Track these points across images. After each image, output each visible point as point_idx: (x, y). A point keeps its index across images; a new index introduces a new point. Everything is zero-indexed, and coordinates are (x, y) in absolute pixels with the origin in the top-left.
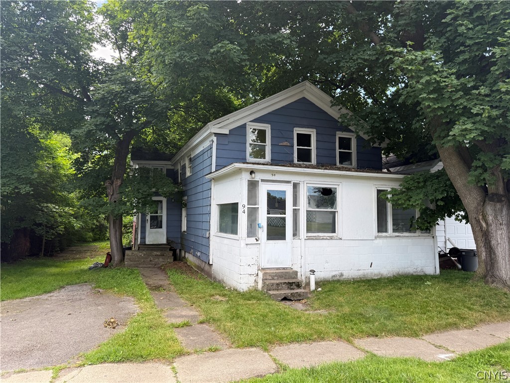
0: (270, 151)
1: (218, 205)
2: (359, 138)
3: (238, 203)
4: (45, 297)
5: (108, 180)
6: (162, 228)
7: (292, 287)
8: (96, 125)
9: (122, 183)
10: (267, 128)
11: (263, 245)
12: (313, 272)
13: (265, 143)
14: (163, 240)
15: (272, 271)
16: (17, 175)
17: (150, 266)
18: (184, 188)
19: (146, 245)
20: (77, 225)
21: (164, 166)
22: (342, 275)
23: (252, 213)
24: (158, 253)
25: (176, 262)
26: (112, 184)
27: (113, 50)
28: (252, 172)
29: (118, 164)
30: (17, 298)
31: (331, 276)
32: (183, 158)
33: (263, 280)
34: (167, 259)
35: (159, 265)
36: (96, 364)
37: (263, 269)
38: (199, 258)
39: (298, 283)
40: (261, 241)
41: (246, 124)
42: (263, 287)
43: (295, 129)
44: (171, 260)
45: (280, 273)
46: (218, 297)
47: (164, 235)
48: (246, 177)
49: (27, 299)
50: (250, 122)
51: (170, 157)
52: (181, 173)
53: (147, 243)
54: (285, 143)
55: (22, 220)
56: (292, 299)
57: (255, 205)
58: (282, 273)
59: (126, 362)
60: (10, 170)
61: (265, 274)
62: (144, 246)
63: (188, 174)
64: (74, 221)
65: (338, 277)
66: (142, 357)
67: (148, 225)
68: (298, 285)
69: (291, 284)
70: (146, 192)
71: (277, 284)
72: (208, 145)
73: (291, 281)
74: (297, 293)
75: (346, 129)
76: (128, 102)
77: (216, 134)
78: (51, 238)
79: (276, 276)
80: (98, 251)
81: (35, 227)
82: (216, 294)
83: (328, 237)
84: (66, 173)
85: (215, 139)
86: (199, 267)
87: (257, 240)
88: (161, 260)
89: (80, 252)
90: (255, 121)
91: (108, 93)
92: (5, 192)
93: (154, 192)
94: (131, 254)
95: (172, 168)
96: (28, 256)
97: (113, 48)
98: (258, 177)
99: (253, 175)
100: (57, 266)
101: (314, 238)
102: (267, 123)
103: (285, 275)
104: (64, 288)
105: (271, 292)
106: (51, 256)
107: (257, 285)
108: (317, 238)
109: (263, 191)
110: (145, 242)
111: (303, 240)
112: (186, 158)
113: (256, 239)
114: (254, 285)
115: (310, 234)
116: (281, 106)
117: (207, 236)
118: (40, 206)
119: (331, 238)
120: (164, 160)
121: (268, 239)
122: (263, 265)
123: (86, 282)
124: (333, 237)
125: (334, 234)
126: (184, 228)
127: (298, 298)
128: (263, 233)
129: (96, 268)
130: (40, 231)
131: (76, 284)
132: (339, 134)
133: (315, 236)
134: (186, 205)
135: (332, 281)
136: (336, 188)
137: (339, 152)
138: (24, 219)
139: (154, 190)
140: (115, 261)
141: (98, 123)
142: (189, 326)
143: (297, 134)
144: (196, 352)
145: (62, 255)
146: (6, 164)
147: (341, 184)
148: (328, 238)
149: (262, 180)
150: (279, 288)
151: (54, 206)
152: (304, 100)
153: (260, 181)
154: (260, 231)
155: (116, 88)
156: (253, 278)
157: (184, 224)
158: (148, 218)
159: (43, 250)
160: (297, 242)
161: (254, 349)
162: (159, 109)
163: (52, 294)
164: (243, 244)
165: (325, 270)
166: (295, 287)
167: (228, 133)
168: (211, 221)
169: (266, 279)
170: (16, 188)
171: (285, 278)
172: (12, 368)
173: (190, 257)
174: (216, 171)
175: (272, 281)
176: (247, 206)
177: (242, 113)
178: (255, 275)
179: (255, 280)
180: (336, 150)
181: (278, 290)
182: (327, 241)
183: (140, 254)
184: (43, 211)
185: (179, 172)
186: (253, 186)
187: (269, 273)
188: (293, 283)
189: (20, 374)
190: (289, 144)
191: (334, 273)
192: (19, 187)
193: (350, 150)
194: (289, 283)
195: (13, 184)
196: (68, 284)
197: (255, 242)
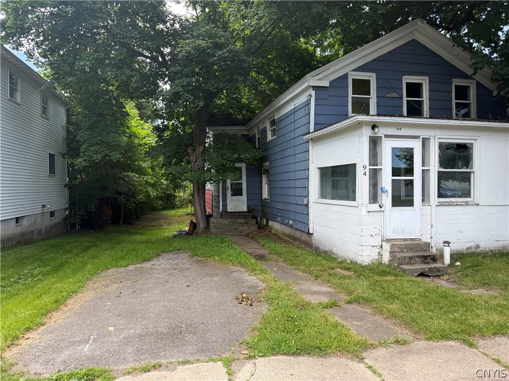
0: (376, 105)
1: (319, 168)
2: (479, 85)
3: (356, 164)
4: (147, 265)
5: (190, 147)
6: (242, 195)
7: (426, 261)
8: (182, 86)
9: (204, 150)
10: (372, 77)
11: (387, 212)
12: (447, 243)
13: (370, 95)
14: (244, 208)
15: (400, 243)
16: (107, 142)
17: (236, 233)
18: (264, 153)
19: (227, 212)
20: (153, 193)
21: (239, 131)
22: (478, 247)
23: (375, 175)
24: (242, 221)
25: (261, 230)
26: (194, 150)
27: (185, 7)
28: (374, 127)
29: (199, 130)
30: (121, 266)
31: (465, 248)
32: (263, 120)
33: (390, 253)
34: (252, 227)
35: (245, 233)
36: (269, 357)
37: (388, 240)
38: (291, 226)
39: (434, 256)
40: (385, 208)
41: (347, 74)
42: (391, 261)
43: (404, 77)
44: (255, 228)
45: (409, 244)
46: (339, 270)
47: (245, 203)
48: (367, 132)
49: (131, 267)
50: (352, 71)
51: (245, 122)
52: (259, 138)
53: (228, 211)
54: (393, 95)
55: (105, 189)
56: (430, 275)
57: (377, 166)
58: (412, 244)
59: (303, 356)
60: (100, 137)
61: (392, 246)
62: (225, 214)
63: (270, 137)
64: (150, 190)
65: (473, 250)
66: (320, 348)
67: (229, 192)
68: (434, 259)
69: (425, 257)
70: (230, 158)
71: (410, 257)
72: (304, 100)
73: (425, 254)
74: (436, 268)
75: (464, 76)
76: (215, 58)
77: (314, 88)
78: (132, 206)
79: (405, 248)
80: (171, 219)
81: (118, 195)
82: (336, 267)
83: (462, 202)
84: (141, 143)
85: (313, 93)
86: (289, 236)
87: (381, 207)
88: (245, 227)
89: (154, 220)
90: (359, 69)
91: (194, 48)
92: (97, 159)
93: (236, 159)
94: (216, 222)
95: (247, 133)
96: (111, 223)
97: (186, 6)
98: (381, 132)
99: (376, 130)
100: (141, 234)
101: (447, 204)
102: (372, 72)
103: (416, 247)
104: (160, 256)
105: (406, 267)
106: (129, 224)
107: (381, 258)
108: (450, 204)
109: (387, 148)
110: (227, 210)
111: (434, 206)
112: (267, 121)
113: (379, 205)
114: (377, 257)
115: (441, 200)
116: (388, 51)
117: (305, 202)
118: (121, 174)
119: (467, 204)
120: (239, 125)
121: (393, 206)
122: (387, 236)
123: (179, 250)
124: (468, 202)
125: (468, 199)
126: (265, 195)
127: (437, 274)
128: (386, 199)
129: (181, 235)
130: (122, 199)
131: (170, 252)
132: (457, 82)
133: (447, 202)
134: (267, 172)
135: (466, 254)
136: (472, 144)
137: (456, 103)
138: (107, 188)
139: (236, 156)
140: (200, 228)
141: (184, 84)
142: (338, 306)
143: (406, 83)
144: (381, 345)
145: (138, 222)
146: (95, 131)
147: (479, 138)
148: (463, 204)
149: (386, 136)
150: (412, 261)
151: (134, 174)
152: (414, 43)
153: (383, 137)
154: (384, 196)
155: (202, 43)
156: (377, 250)
157: (265, 191)
158: (229, 184)
159: (122, 218)
160: (427, 209)
161: (451, 343)
162: (246, 65)
163: (152, 263)
164: (364, 212)
165: (459, 241)
166: (430, 261)
167: (327, 84)
168: (309, 187)
169: (394, 252)
170: (107, 155)
171: (416, 251)
172: (172, 356)
173: (276, 226)
174: (315, 131)
175: (403, 255)
176: (368, 167)
177: (343, 61)
178: (378, 247)
179: (379, 253)
180: (452, 101)
181: (411, 264)
182: (462, 207)
183: (225, 221)
184: (124, 180)
185: (257, 137)
186: (375, 143)
187: (397, 245)
188: (428, 256)
189: (187, 366)
190: (397, 96)
191: (469, 245)
192: (110, 154)
193: (467, 100)
194: (424, 256)
195: (103, 151)
196: (163, 252)
197: (378, 209)
